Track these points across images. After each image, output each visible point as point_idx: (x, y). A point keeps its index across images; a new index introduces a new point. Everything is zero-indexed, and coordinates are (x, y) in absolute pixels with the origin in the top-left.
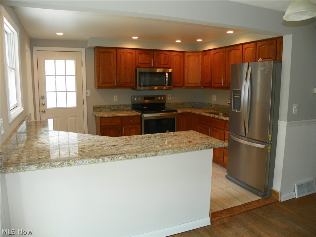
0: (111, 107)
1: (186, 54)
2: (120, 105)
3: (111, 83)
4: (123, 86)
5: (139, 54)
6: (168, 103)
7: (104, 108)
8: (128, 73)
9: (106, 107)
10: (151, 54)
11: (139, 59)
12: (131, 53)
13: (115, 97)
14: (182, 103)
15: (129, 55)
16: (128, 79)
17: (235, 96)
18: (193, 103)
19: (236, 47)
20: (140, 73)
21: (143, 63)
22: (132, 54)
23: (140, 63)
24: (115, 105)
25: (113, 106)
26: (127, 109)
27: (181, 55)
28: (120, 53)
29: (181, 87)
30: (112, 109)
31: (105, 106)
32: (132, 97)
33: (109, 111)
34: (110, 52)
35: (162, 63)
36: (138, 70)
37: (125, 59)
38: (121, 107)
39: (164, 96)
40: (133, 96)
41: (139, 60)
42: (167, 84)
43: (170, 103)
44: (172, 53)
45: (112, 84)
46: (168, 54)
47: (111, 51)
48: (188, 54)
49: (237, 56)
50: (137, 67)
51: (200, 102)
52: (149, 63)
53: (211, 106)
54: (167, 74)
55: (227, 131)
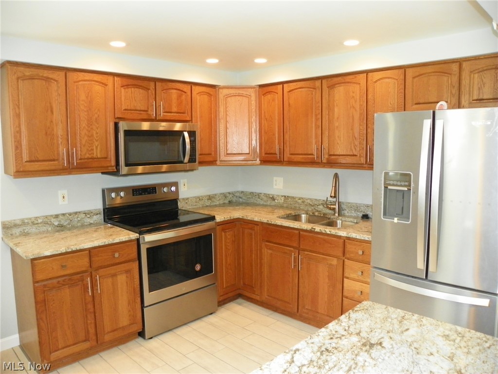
0: (53, 220)
1: (221, 90)
2: (76, 213)
3: (54, 160)
4: (83, 166)
5: (122, 87)
6: (183, 199)
7: (33, 223)
8: (97, 133)
9: (40, 221)
10: (149, 89)
11: (123, 98)
12: (103, 84)
13: (60, 193)
14: (209, 196)
15: (98, 88)
16: (97, 147)
17: (389, 187)
18: (229, 193)
19: (348, 78)
20: (127, 133)
21: (131, 110)
22: (106, 85)
23: (125, 110)
24: (64, 215)
25: (57, 216)
26: (92, 222)
27: (211, 93)
28: (75, 82)
29: (212, 163)
30: (56, 224)
31: (36, 218)
32: (103, 191)
33: (48, 231)
34: (47, 79)
35: (173, 111)
36: (123, 126)
37: (87, 97)
38: (78, 217)
39: (176, 184)
40: (107, 189)
41: (123, 103)
42: (186, 159)
43: (187, 199)
44: (193, 87)
45: (56, 162)
46: (185, 90)
47: (51, 76)
48: (225, 92)
49: (353, 97)
50: (118, 118)
51: (242, 192)
52: (146, 109)
53: (273, 199)
54: (186, 134)
55: (348, 259)
